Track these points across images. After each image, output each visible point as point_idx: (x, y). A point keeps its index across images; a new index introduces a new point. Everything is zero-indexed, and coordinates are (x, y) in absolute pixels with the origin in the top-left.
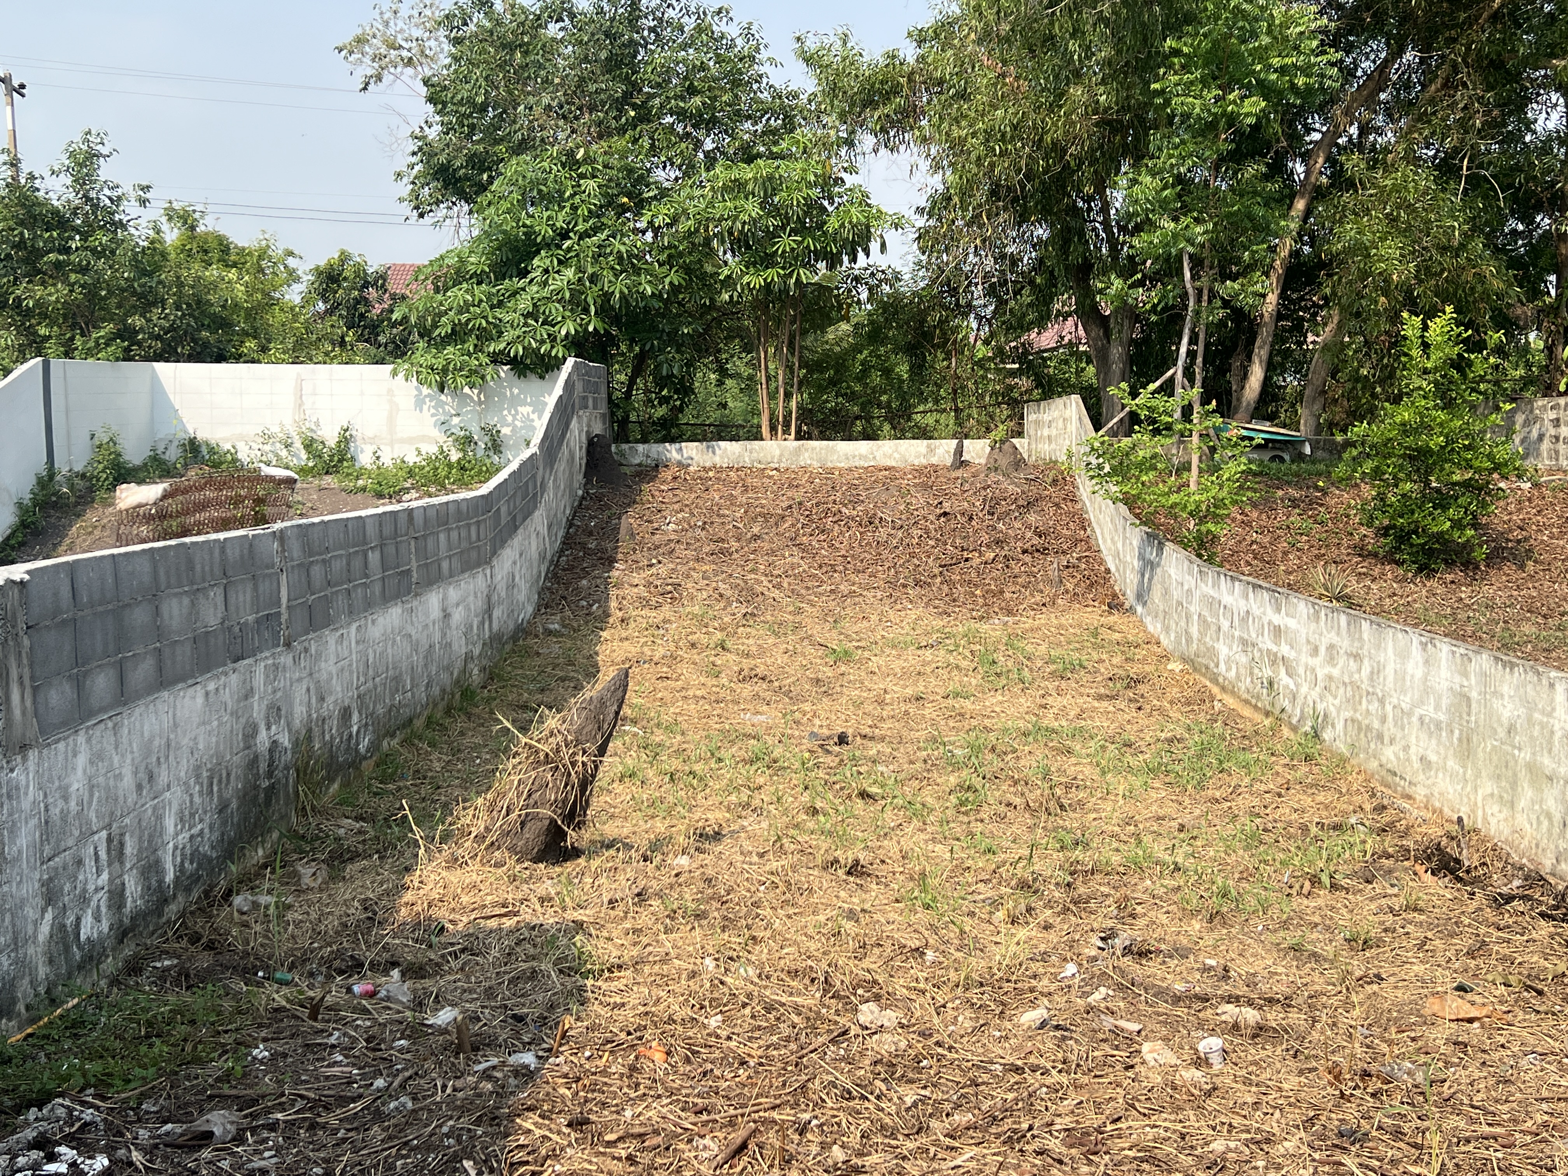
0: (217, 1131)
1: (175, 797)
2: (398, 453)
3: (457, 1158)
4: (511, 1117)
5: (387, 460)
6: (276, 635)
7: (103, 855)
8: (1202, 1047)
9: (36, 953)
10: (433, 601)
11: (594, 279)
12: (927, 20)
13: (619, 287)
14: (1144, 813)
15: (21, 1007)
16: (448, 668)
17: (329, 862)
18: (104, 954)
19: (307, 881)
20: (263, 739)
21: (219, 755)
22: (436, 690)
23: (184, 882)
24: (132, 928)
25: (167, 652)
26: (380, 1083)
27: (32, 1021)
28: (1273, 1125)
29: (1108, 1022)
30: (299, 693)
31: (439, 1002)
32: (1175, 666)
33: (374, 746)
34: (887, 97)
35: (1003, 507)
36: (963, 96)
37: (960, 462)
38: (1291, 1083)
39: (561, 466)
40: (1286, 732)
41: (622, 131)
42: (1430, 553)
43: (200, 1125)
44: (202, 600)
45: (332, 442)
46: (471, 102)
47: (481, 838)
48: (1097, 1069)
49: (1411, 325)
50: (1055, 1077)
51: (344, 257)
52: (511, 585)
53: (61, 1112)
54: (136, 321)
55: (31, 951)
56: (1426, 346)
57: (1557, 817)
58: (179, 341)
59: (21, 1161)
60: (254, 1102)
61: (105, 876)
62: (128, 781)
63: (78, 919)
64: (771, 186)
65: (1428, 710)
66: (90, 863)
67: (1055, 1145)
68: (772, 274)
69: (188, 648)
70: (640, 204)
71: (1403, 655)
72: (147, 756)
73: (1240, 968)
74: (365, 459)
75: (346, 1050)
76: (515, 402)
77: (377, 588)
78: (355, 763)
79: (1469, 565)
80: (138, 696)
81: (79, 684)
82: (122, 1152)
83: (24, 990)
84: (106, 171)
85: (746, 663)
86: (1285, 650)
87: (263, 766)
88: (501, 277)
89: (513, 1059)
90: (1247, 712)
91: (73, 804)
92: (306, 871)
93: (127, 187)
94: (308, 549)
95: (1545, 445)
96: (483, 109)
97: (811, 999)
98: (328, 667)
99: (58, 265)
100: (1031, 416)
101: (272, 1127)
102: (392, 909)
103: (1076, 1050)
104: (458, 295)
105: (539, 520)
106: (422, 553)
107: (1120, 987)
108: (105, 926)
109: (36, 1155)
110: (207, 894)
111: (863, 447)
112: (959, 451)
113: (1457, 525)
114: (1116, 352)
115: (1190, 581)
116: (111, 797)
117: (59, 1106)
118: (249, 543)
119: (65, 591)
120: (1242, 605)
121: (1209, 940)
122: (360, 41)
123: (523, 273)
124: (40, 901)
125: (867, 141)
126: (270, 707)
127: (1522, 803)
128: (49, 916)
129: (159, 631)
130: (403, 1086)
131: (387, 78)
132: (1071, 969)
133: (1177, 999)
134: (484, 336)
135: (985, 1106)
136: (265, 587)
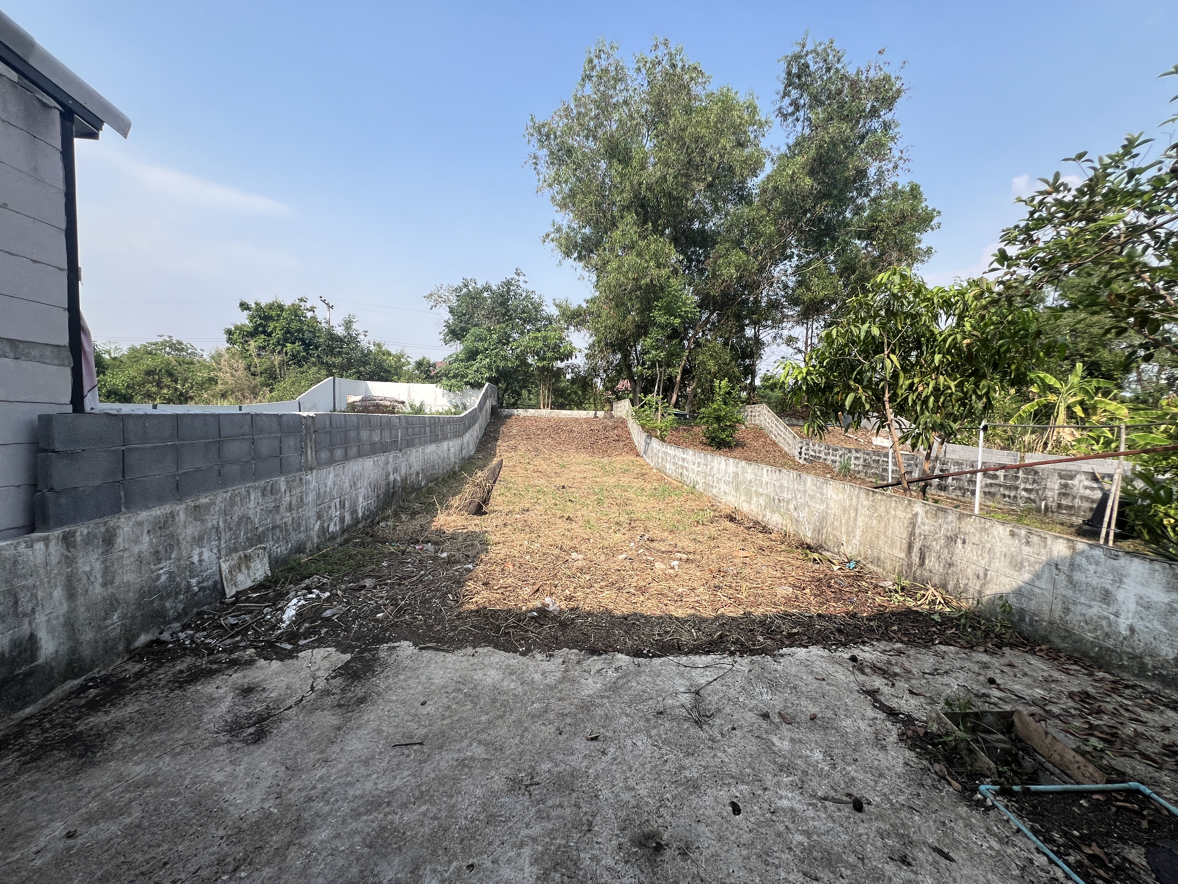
0: (367, 585)
1: (362, 491)
2: (437, 408)
3: (446, 593)
4: (464, 582)
5: (433, 411)
6: (397, 447)
7: (338, 506)
8: (672, 564)
9: (314, 534)
10: (445, 445)
11: (495, 362)
12: (589, 298)
13: (502, 364)
14: (649, 506)
15: (308, 550)
16: (449, 465)
17: (410, 514)
18: (337, 537)
19: (404, 519)
20: (392, 477)
21: (377, 480)
22: (445, 471)
23: (365, 518)
24: (347, 530)
25: (361, 447)
26: (423, 572)
27: (311, 555)
28: (695, 585)
29: (645, 558)
30: (403, 465)
31: (442, 552)
32: (654, 471)
33: (426, 484)
34: (578, 317)
35: (608, 428)
36: (599, 316)
37: (596, 416)
38: (699, 574)
39: (484, 412)
40: (685, 487)
41: (504, 322)
42: (720, 443)
43: (362, 583)
44: (373, 433)
45: (418, 405)
46: (461, 312)
47: (457, 508)
48: (643, 570)
49: (717, 383)
50: (631, 572)
51: (424, 359)
52: (468, 444)
53: (316, 580)
54: (362, 369)
55: (312, 533)
56: (720, 388)
57: (763, 505)
58: (374, 375)
59: (299, 593)
60: (381, 577)
61: (338, 512)
62: (347, 484)
63: (329, 525)
64: (545, 339)
65: (726, 478)
66: (333, 508)
67: (632, 590)
68: (545, 363)
69: (368, 446)
70: (508, 343)
71: (719, 464)
72: (354, 477)
73: (680, 544)
74: (427, 410)
75: (412, 564)
76: (471, 396)
77: (428, 438)
78: (420, 488)
79: (730, 447)
80: (351, 458)
81: (332, 452)
82: (334, 591)
83: (309, 545)
84: (354, 326)
85: (536, 468)
86: (686, 464)
87: (391, 486)
88: (468, 361)
89: (465, 566)
90: (674, 482)
91: (328, 489)
92: (404, 517)
93: (361, 331)
94: (407, 423)
95: (748, 418)
96: (465, 315)
97: (557, 552)
98: (412, 459)
99: (339, 352)
100: (615, 405)
101: (386, 584)
102: (430, 527)
103: (636, 565)
104: (456, 365)
105: (477, 426)
106: (442, 430)
107: (647, 549)
108: (338, 528)
109: (304, 591)
110: (372, 522)
111: (569, 412)
112: (596, 414)
113: (727, 436)
114: (638, 389)
115: (659, 447)
116: (341, 488)
117: (315, 578)
118: (390, 418)
119: (328, 422)
120: (674, 453)
121: (670, 537)
122: (431, 295)
123: (475, 360)
124: (315, 518)
125: (572, 328)
126: (394, 468)
127: (753, 502)
128: (318, 523)
129: (359, 440)
130: (430, 574)
131: (438, 306)
132: (632, 544)
133: (663, 552)
134: (463, 377)
135: (610, 580)
136: (394, 432)
